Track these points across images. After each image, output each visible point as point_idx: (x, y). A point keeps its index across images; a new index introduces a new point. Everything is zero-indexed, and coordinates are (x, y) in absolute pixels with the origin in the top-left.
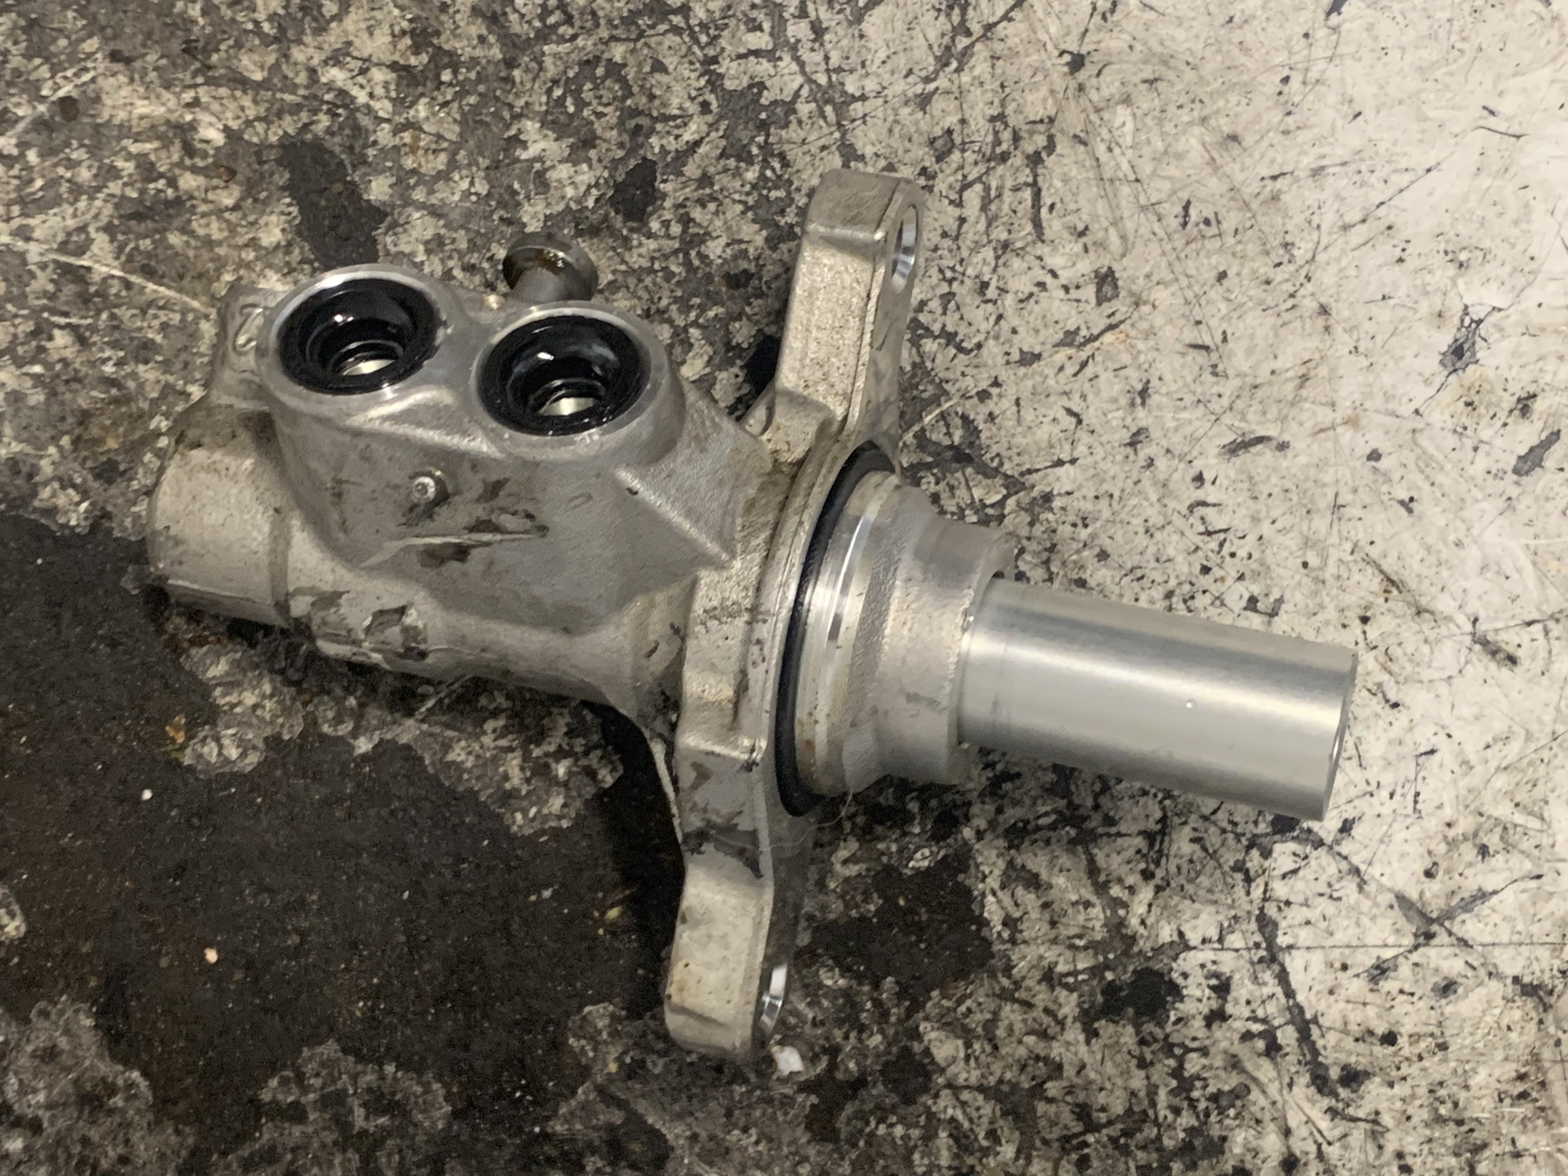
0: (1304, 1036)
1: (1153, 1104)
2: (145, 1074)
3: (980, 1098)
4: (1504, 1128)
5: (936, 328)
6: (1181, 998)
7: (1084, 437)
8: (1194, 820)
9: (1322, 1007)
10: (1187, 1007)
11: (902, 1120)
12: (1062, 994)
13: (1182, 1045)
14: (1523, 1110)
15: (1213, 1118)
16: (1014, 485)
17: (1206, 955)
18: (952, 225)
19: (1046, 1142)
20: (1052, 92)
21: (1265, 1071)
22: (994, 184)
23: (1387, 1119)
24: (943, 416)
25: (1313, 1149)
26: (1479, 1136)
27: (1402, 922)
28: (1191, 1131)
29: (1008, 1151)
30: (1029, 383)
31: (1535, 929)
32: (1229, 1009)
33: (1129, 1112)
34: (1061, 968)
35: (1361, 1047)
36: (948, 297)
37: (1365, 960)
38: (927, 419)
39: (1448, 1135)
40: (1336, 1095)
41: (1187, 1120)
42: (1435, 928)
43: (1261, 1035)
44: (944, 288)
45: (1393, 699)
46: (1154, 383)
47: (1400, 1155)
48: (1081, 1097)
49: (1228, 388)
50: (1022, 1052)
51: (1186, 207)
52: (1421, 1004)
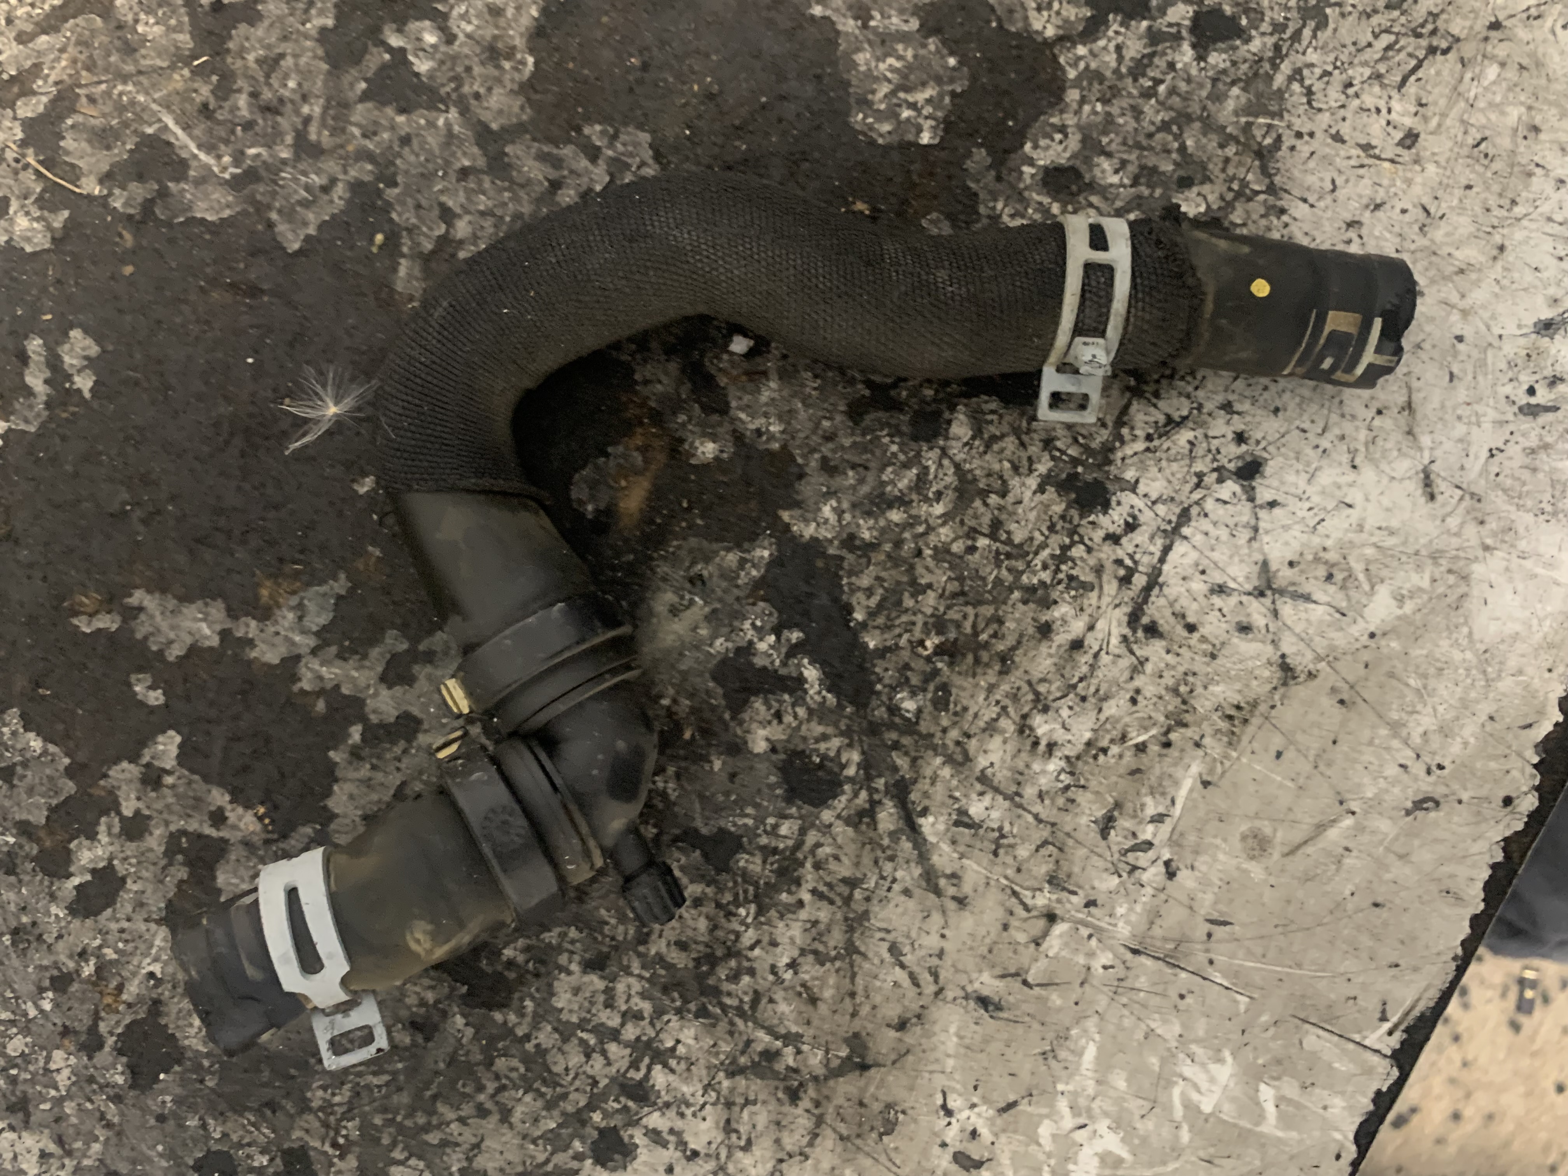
0: (1147, 590)
1: (1036, 553)
2: (536, 64)
3: (952, 470)
4: (1205, 725)
5: (1307, 82)
6: (1105, 513)
7: (1329, 199)
8: (1199, 433)
9: (1171, 582)
10: (1103, 520)
11: (901, 445)
12: (1046, 456)
13: (1081, 537)
14: (1224, 725)
15: (1061, 587)
16: (1272, 189)
17: (1139, 503)
18: (1363, 43)
19: (962, 522)
20: (1471, 28)
21: (1111, 587)
22: (1402, 42)
23: (1149, 668)
24: (1270, 126)
25: (1096, 648)
26: (1188, 718)
27: (1254, 576)
28: (1042, 583)
29: (939, 509)
30: (1328, 150)
31: (1317, 639)
32: (1124, 541)
33: (1021, 545)
34: (1059, 444)
35: (1172, 620)
36: (1326, 73)
37: (1218, 578)
38: (1261, 120)
39: (1173, 703)
40: (1135, 631)
41: (1046, 576)
42: (1269, 593)
43: (1127, 568)
44: (1330, 68)
45: (1357, 462)
46: (1387, 206)
47: (1138, 691)
48: (1003, 517)
49: (1422, 242)
50: (996, 467)
51: (1484, 139)
52: (1224, 626)
